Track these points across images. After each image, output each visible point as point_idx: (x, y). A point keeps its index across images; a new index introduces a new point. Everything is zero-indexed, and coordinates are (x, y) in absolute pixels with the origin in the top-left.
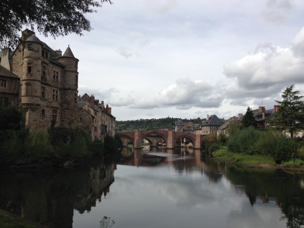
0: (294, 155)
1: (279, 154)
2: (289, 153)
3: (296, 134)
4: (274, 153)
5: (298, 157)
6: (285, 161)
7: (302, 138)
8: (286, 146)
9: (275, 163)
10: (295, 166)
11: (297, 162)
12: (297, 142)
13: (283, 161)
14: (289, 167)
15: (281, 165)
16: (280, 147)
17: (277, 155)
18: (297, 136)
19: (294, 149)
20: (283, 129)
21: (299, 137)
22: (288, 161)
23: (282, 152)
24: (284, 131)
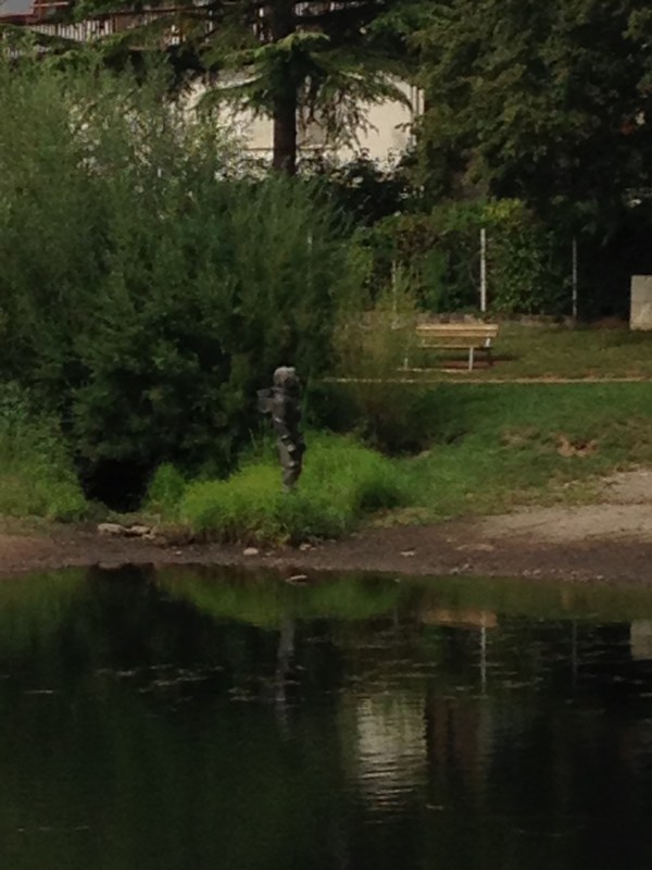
0: (292, 388)
1: (130, 383)
2: (240, 365)
3: (333, 128)
4: (77, 374)
5: (334, 416)
6: (190, 463)
7: (399, 183)
8: (210, 285)
9: (75, 500)
10: (307, 528)
11: (323, 471)
12: (338, 230)
13: (166, 472)
14: (232, 535)
15: (148, 524)
16: (138, 289)
17: (100, 392)
18: (345, 156)
19: (303, 319)
20: (187, 64)
21: (362, 167)
22: (225, 469)
23: (164, 356)
24: (199, 89)
